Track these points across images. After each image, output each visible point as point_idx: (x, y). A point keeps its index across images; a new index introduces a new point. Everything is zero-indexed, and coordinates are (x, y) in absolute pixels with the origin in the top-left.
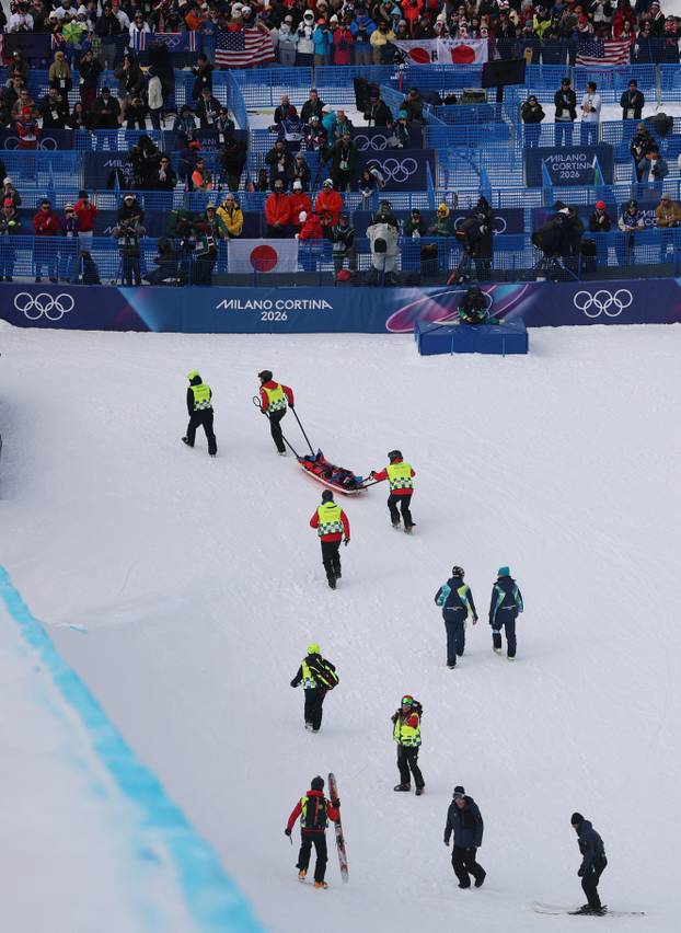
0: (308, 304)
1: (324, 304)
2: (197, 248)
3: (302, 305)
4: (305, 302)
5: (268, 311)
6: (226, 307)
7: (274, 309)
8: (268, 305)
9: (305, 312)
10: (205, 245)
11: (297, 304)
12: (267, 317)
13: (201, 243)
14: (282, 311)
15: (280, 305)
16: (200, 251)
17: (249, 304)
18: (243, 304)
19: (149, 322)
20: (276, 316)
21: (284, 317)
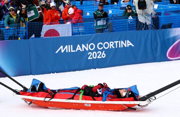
0: (118, 43)
1: (128, 43)
2: (29, 16)
3: (114, 45)
4: (116, 42)
5: (92, 52)
6: (63, 51)
7: (96, 50)
8: (92, 47)
9: (117, 50)
10: (36, 12)
11: (111, 45)
12: (93, 56)
13: (32, 11)
14: (102, 51)
15: (101, 46)
16: (32, 17)
17: (78, 48)
18: (74, 48)
19: (7, 69)
20: (98, 55)
21: (104, 55)
